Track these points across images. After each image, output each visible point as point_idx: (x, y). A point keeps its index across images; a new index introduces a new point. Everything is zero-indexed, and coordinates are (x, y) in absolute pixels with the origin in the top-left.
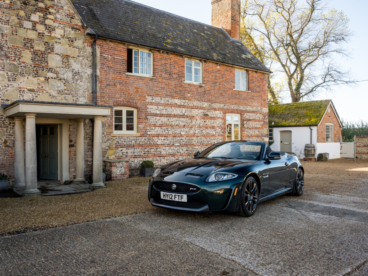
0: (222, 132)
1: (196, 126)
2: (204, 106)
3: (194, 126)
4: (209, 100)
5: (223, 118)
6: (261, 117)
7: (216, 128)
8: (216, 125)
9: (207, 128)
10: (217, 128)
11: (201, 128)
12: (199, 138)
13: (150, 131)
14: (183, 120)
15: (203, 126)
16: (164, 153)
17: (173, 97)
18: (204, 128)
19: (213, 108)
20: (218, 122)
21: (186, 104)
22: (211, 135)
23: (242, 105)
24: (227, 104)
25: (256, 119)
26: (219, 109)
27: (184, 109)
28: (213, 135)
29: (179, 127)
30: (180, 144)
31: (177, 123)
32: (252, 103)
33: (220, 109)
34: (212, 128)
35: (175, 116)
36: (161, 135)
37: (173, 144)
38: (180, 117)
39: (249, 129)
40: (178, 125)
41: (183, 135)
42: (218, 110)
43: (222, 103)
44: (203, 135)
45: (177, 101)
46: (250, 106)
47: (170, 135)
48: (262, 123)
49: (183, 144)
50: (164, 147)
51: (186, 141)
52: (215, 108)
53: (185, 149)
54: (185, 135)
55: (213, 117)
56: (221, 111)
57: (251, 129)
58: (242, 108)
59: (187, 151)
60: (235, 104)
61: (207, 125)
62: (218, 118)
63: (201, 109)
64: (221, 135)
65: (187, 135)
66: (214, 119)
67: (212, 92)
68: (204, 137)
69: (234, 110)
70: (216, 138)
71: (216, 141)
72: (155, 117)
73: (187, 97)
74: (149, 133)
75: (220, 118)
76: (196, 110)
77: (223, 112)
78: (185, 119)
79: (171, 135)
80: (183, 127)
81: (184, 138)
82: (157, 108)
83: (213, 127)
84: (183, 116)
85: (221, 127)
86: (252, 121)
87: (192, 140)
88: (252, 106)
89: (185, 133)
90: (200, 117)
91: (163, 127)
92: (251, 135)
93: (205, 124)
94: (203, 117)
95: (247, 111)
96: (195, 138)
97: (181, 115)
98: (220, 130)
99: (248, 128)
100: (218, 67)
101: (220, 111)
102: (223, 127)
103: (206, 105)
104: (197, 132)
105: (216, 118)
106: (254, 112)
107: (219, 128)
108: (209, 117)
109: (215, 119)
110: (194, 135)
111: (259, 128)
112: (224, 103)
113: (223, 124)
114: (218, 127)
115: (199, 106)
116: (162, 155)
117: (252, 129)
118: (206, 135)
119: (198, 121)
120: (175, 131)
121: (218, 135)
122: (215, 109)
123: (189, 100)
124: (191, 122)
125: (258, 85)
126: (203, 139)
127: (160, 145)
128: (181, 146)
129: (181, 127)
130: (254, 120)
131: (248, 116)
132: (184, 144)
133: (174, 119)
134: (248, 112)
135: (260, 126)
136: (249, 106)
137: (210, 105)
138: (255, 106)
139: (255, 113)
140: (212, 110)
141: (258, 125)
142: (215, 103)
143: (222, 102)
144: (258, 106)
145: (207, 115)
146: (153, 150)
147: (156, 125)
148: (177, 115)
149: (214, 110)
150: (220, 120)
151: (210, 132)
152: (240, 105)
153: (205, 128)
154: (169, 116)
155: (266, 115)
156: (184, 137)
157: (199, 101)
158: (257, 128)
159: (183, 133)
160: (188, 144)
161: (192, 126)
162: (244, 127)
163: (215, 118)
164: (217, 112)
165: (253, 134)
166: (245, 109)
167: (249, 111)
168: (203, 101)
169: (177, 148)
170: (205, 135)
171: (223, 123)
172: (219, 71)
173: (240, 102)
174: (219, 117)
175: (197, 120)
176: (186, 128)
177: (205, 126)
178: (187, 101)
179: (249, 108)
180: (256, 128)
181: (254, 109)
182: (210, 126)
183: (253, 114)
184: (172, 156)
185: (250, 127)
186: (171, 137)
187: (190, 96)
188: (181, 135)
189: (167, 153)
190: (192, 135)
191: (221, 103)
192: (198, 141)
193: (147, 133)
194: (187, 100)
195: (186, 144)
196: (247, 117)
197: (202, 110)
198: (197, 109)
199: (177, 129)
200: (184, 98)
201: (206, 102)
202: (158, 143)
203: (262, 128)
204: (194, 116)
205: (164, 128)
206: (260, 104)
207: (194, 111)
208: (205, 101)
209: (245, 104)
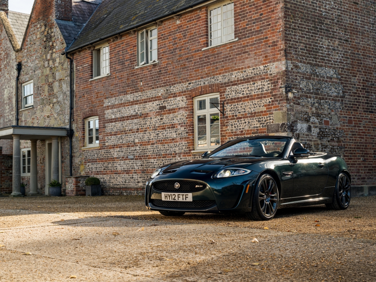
0: (187, 133)
1: (150, 128)
2: (160, 95)
3: (148, 128)
4: (166, 83)
5: (187, 107)
6: (267, 85)
7: (177, 127)
8: (177, 122)
9: (165, 128)
10: (179, 127)
11: (156, 130)
12: (155, 145)
13: (107, 142)
14: (136, 122)
15: (159, 127)
16: (119, 168)
17: (126, 93)
18: (160, 129)
19: (172, 94)
20: (179, 117)
21: (139, 98)
22: (170, 140)
23: (220, 74)
24: (193, 80)
25: (253, 93)
26: (180, 94)
27: (137, 106)
28: (173, 139)
29: (132, 132)
30: (134, 157)
31: (130, 127)
32: (243, 62)
33: (182, 92)
34: (172, 128)
35: (128, 118)
36: (116, 145)
37: (127, 157)
38: (133, 119)
39: (237, 119)
40: (132, 130)
41: (136, 143)
42: (179, 96)
43: (185, 82)
44: (159, 141)
45: (130, 97)
46: (239, 69)
47: (124, 144)
48: (268, 100)
49: (136, 157)
50: (119, 161)
51: (140, 151)
52: (175, 94)
53: (139, 163)
54: (138, 143)
55: (172, 110)
56: (184, 95)
57: (241, 118)
58: (220, 79)
59: (142, 165)
60: (208, 75)
61: (164, 123)
62: (179, 109)
63: (156, 100)
64: (185, 138)
65: (140, 143)
66: (173, 112)
67: (170, 68)
68: (161, 143)
69: (205, 87)
70: (178, 144)
71: (177, 149)
72: (111, 124)
73: (139, 88)
74: (107, 144)
75: (182, 108)
76: (151, 103)
77: (186, 97)
78: (138, 119)
79: (126, 144)
80: (137, 132)
81: (138, 148)
82: (112, 112)
83: (173, 126)
84: (136, 116)
85: (185, 123)
86: (244, 101)
87: (147, 149)
88: (242, 68)
89: (139, 140)
90: (154, 114)
91: (118, 134)
92: (242, 132)
93: (161, 123)
94: (159, 112)
95: (232, 82)
96: (150, 146)
97: (134, 116)
98: (183, 129)
99: (233, 117)
100: (178, 22)
101: (181, 95)
102: (187, 123)
103: (161, 91)
104: (152, 137)
105: (177, 109)
106: (246, 80)
107: (181, 126)
108: (167, 111)
109: (175, 112)
110: (149, 142)
111: (262, 112)
112: (188, 81)
113: (187, 118)
114: (180, 124)
115: (154, 96)
116: (118, 171)
117: (244, 117)
118: (164, 140)
119: (153, 120)
120: (128, 139)
121: (180, 139)
122: (175, 96)
123: (142, 90)
124: (145, 123)
125: (256, 16)
126: (160, 146)
127: (115, 158)
128: (135, 159)
129: (134, 132)
130: (248, 97)
131: (234, 93)
132: (138, 157)
133: (128, 122)
134: (233, 85)
135: (264, 109)
136: (235, 70)
137: (167, 90)
138: (249, 67)
139: (249, 82)
140: (171, 97)
141: (260, 105)
142: (175, 84)
143: (184, 79)
144: (256, 65)
145: (164, 107)
146: (110, 165)
147: (112, 133)
148: (130, 116)
149: (173, 97)
150: (182, 112)
151: (169, 135)
152: (217, 74)
153: (162, 129)
154: (122, 119)
155: (278, 79)
156: (137, 145)
157: (153, 88)
158: (255, 113)
159: (137, 141)
160: (143, 156)
161: (146, 128)
162: (227, 117)
163: (174, 109)
164: (178, 98)
165: (247, 128)
166: (226, 80)
167: (235, 81)
168: (158, 87)
169: (131, 163)
170: (161, 140)
171: (188, 115)
172: (180, 27)
173: (217, 68)
174: (180, 106)
175: (151, 118)
176: (139, 132)
177: (161, 127)
178: (140, 93)
179: (235, 76)
180: (253, 115)
181: (249, 72)
182: (168, 125)
183: (246, 85)
184: (127, 173)
185: (237, 114)
186: (125, 147)
187: (143, 85)
188: (134, 143)
189: (123, 170)
190: (146, 142)
191: (183, 82)
192: (153, 151)
193: (105, 144)
194: (139, 91)
195: (140, 157)
196: (233, 95)
197: (157, 102)
198: (151, 101)
199: (131, 135)
200: (137, 90)
201: (163, 86)
202: (114, 157)
203: (269, 111)
204: (147, 114)
205: (119, 136)
206: (261, 58)
207: (148, 106)
208: (160, 87)
209: (227, 70)
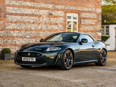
0: (64, 28)
1: (42, 23)
2: (49, 8)
3: (41, 23)
4: (53, 3)
5: (64, 17)
6: (95, 16)
7: (58, 24)
8: (58, 22)
9: (52, 24)
10: (60, 25)
11: (46, 24)
12: (45, 32)
13: (8, 26)
14: (33, 18)
15: (48, 23)
17: (25, 1)
18: (49, 24)
19: (56, 9)
20: (60, 20)
21: (35, 6)
22: (55, 30)
23: (79, 6)
24: (68, 5)
25: (91, 17)
26: (61, 10)
27: (33, 10)
28: (56, 30)
30: (31, 37)
31: (28, 20)
32: (88, 5)
33: (62, 9)
34: (56, 25)
35: (26, 15)
36: (16, 29)
37: (25, 37)
38: (31, 16)
39: (85, 25)
40: (29, 22)
41: (33, 30)
42: (60, 11)
43: (64, 5)
44: (48, 30)
45: (28, 4)
47: (23, 29)
48: (96, 21)
49: (32, 37)
50: (18, 39)
51: (35, 34)
52: (58, 9)
53: (34, 40)
54: (34, 30)
55: (56, 16)
56: (63, 11)
57: (87, 25)
58: (79, 9)
60: (74, 5)
61: (51, 22)
62: (60, 17)
63: (47, 10)
64: (63, 30)
65: (35, 30)
66: (57, 18)
68: (49, 31)
69: (73, 10)
72: (11, 16)
73: (36, 0)
74: (7, 28)
75: (62, 17)
76: (43, 11)
77: (64, 12)
78: (34, 17)
79: (24, 29)
80: (33, 24)
81: (33, 32)
82: (13, 9)
83: (56, 24)
84: (33, 15)
85: (63, 24)
86: (88, 19)
87: (40, 33)
88: (88, 7)
89: (34, 28)
90: (46, 16)
92: (87, 30)
93: (50, 21)
94: (48, 16)
95: (84, 11)
96: (42, 32)
98: (61, 26)
99: (84, 25)
101: (62, 11)
102: (64, 24)
103: (50, 6)
104: (43, 27)
106: (89, 12)
107: (61, 25)
108: (53, 16)
109: (58, 18)
110: (41, 30)
111: (94, 24)
112: (65, 5)
113: (64, 21)
114: (60, 23)
115: (45, 7)
116: (17, 44)
118: (51, 30)
119: (44, 19)
120: (26, 27)
121: (60, 30)
122: (58, 10)
124: (39, 19)
128: (31, 38)
129: (31, 23)
130: (90, 18)
132: (34, 37)
133: (26, 17)
134: (84, 12)
135: (95, 24)
136: (85, 7)
137: (54, 6)
138: (90, 7)
139: (90, 13)
140: (56, 10)
141: (93, 22)
142: (58, 5)
143: (63, 4)
145: (52, 14)
146: (10, 41)
147: (13, 22)
148: (28, 14)
149: (57, 10)
150: (62, 18)
152: (78, 6)
153: (50, 24)
154: (22, 15)
155: (99, 14)
156: (33, 31)
157: (45, 3)
158: (92, 24)
159: (32, 28)
160: (37, 37)
162: (81, 24)
163: (58, 16)
164: (60, 12)
165: (89, 29)
166: (82, 10)
167: (85, 11)
168: (48, 3)
169: (28, 40)
170: (49, 30)
171: (64, 20)
173: (78, 4)
174: (61, 16)
175: (43, 18)
176: (35, 24)
177: (49, 23)
178: (36, 4)
179: (85, 9)
180: (91, 25)
181: (90, 9)
182: (53, 23)
183: (89, 14)
185: (85, 23)
186: (24, 31)
188: (31, 30)
190: (40, 30)
191: (62, 5)
192: (44, 35)
193: (6, 28)
194: (36, 2)
195: (35, 37)
196: (84, 16)
197: (48, 10)
198: (44, 9)
199: (28, 25)
200: (34, 1)
201: (51, 4)
202: (14, 36)
203: (96, 25)
204: (41, 15)
205: (18, 24)
206: (94, 6)
207: (41, 11)
208: (50, 4)
209: (82, 6)
